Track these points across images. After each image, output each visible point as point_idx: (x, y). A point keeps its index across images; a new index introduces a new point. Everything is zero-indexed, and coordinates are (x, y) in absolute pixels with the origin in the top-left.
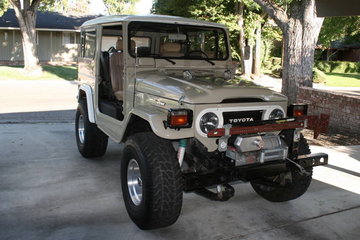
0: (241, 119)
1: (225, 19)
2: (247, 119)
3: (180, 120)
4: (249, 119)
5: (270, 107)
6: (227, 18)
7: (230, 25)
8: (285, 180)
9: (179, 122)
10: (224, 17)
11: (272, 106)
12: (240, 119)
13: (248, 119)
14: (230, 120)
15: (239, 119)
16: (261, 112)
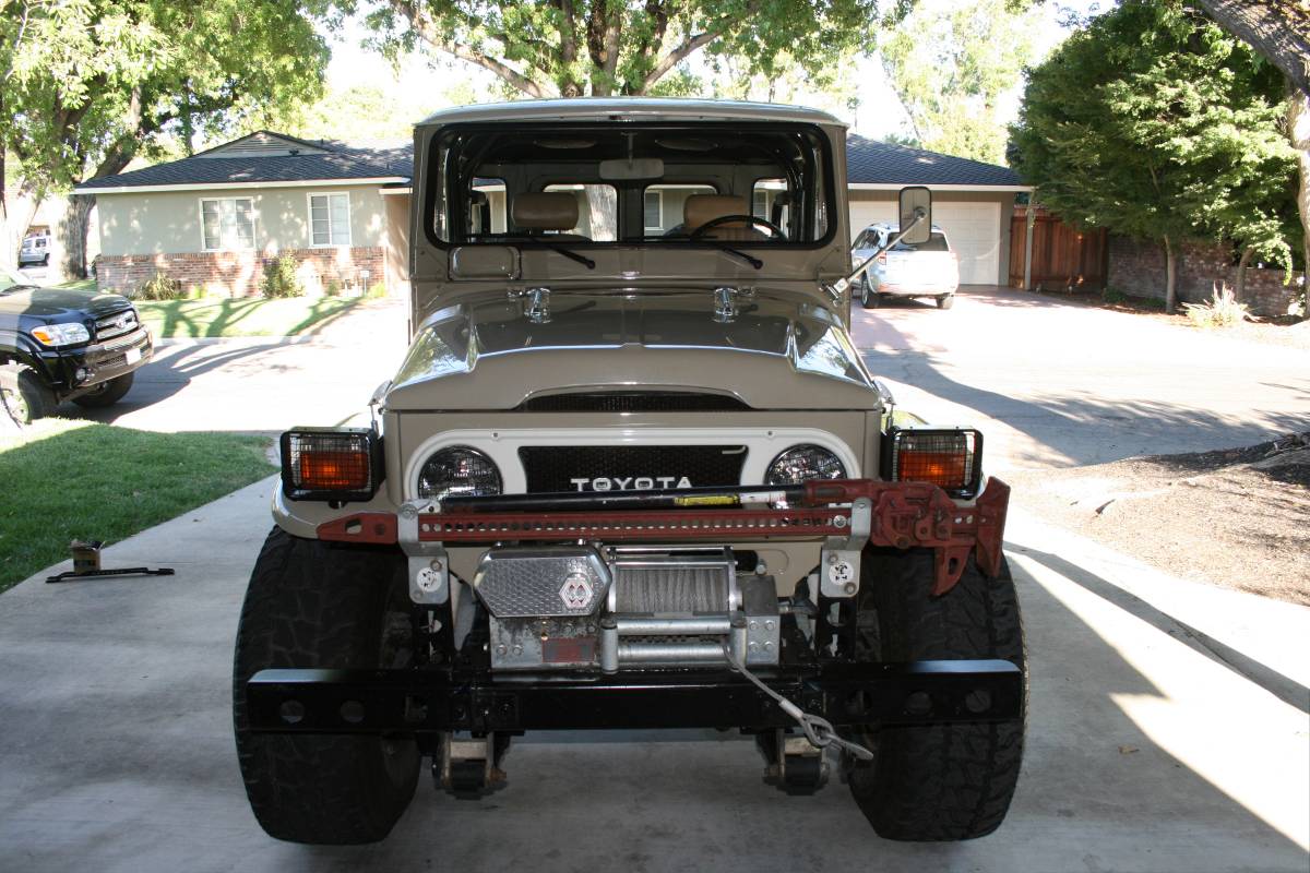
0: (629, 479)
1: (1232, 122)
2: (659, 479)
3: (326, 469)
4: (672, 479)
5: (770, 434)
6: (1241, 115)
7: (1246, 141)
8: (783, 760)
9: (323, 479)
10: (1229, 113)
11: (776, 431)
12: (623, 479)
13: (666, 481)
14: (573, 481)
15: (618, 480)
16: (724, 452)
